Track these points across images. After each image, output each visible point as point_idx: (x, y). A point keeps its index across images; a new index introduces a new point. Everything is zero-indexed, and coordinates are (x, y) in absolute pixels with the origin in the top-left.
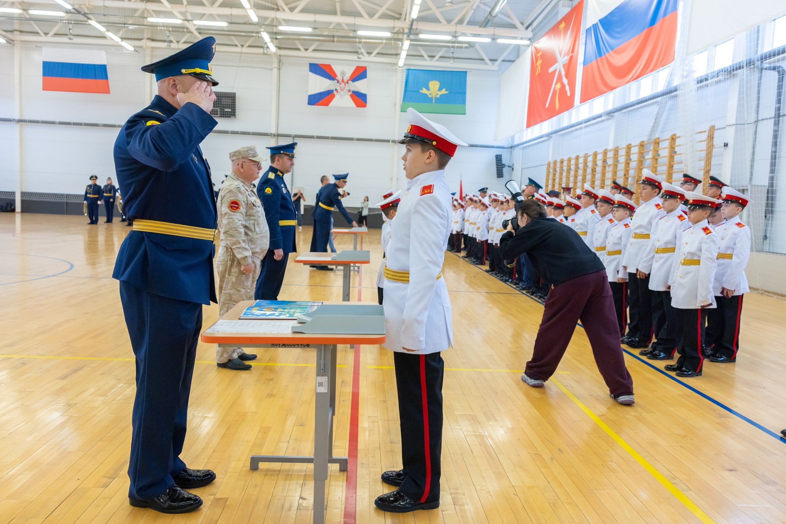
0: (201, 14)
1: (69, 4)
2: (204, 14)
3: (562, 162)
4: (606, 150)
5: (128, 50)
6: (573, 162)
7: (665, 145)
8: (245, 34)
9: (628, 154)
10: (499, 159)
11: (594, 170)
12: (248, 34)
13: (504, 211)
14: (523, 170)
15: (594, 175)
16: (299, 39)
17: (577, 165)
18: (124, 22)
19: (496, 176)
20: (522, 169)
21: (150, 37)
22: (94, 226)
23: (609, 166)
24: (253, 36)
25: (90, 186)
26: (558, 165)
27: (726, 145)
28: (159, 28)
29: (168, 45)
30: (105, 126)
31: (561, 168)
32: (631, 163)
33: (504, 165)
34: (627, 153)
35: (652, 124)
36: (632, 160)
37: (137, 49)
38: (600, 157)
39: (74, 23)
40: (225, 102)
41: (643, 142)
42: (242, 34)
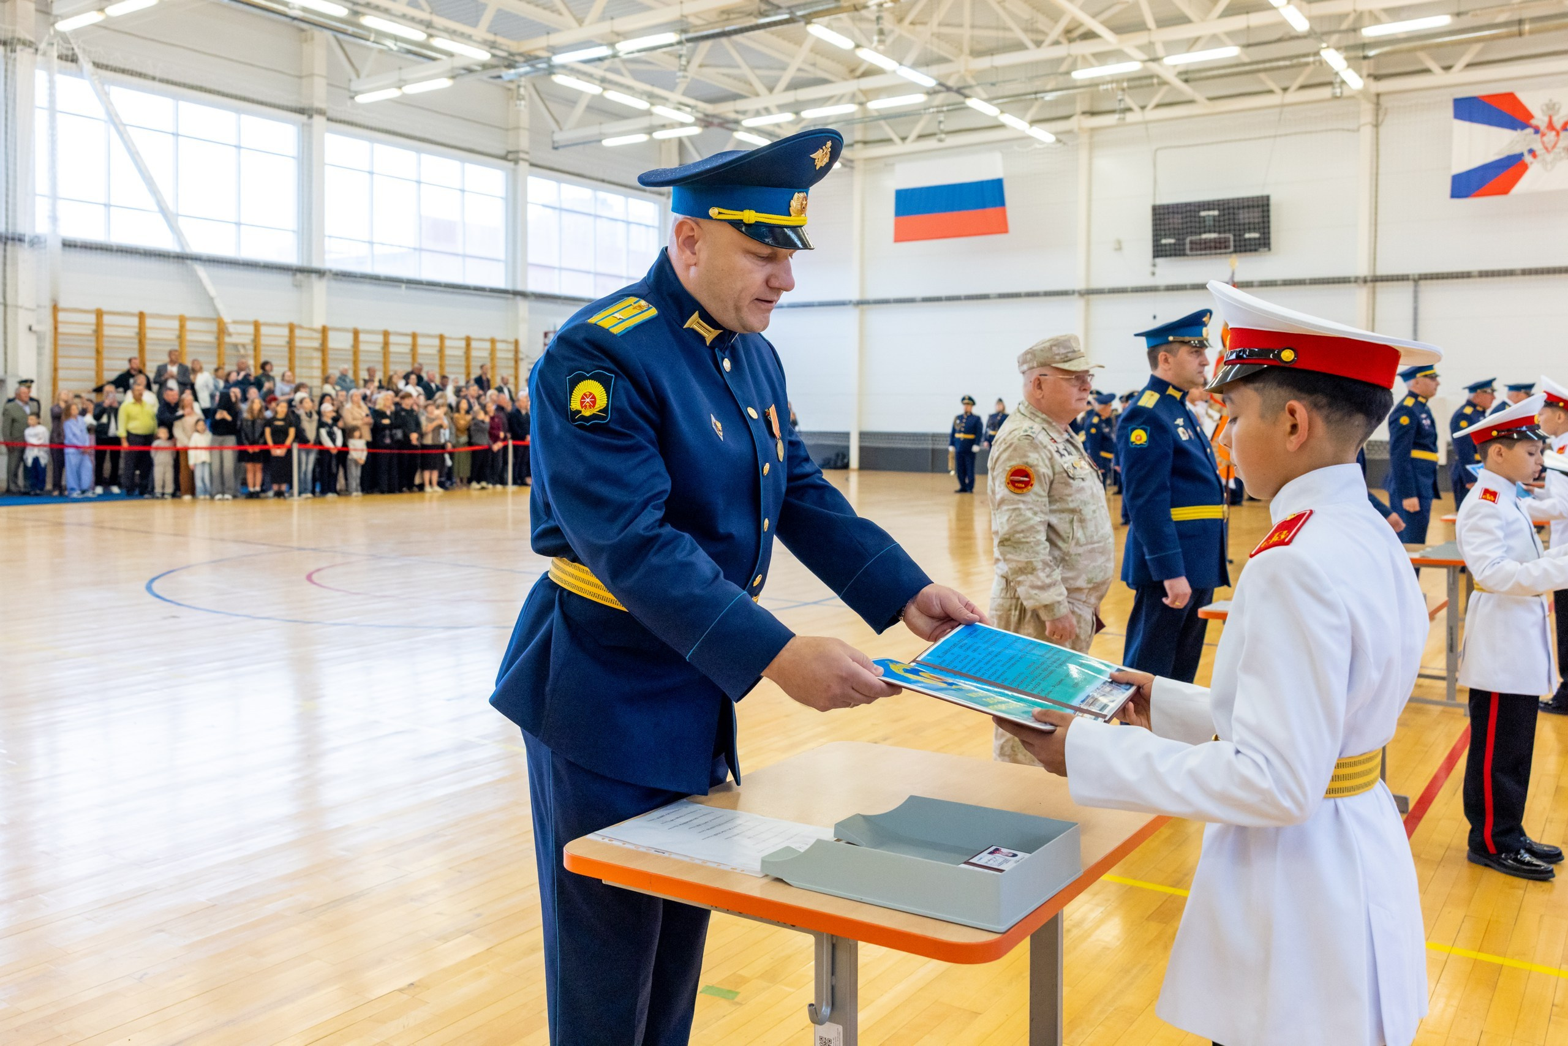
0: (1188, 40)
1: (931, 77)
2: (1197, 39)
5: (1043, 143)
8: (1287, 63)
12: (1295, 61)
16: (1423, 48)
18: (1034, 90)
21: (1086, 108)
22: (967, 496)
24: (1307, 64)
25: (960, 417)
28: (1102, 88)
29: (1119, 119)
30: (1002, 296)
37: (1061, 137)
39: (948, 111)
40: (1244, 218)
42: (1281, 63)
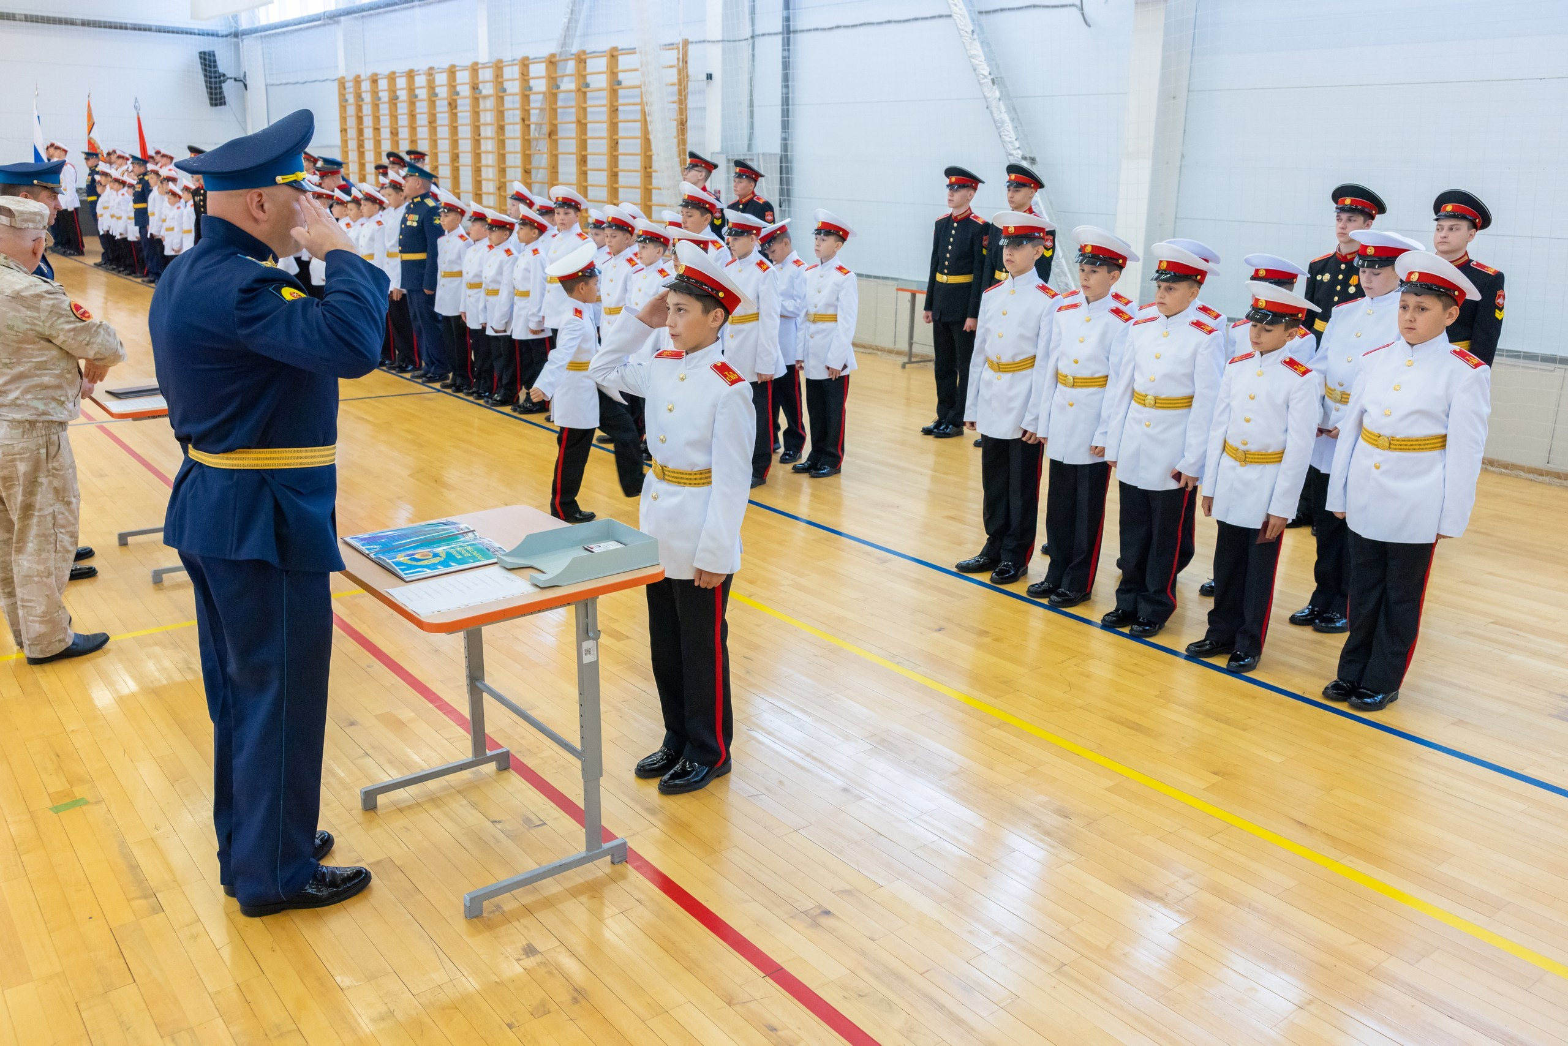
3: (374, 81)
4: (476, 64)
6: (401, 82)
7: (598, 65)
9: (525, 76)
10: (208, 61)
11: (453, 105)
13: (347, 220)
14: (269, 88)
15: (454, 116)
17: (411, 90)
19: (208, 101)
20: (266, 86)
23: (485, 97)
26: (366, 86)
27: (709, 77)
31: (375, 94)
32: (532, 97)
33: (224, 75)
34: (523, 74)
35: (566, 20)
36: (535, 89)
38: (463, 77)
41: (553, 55)
